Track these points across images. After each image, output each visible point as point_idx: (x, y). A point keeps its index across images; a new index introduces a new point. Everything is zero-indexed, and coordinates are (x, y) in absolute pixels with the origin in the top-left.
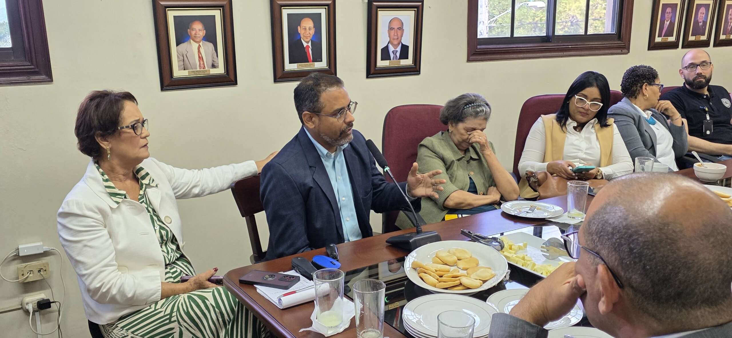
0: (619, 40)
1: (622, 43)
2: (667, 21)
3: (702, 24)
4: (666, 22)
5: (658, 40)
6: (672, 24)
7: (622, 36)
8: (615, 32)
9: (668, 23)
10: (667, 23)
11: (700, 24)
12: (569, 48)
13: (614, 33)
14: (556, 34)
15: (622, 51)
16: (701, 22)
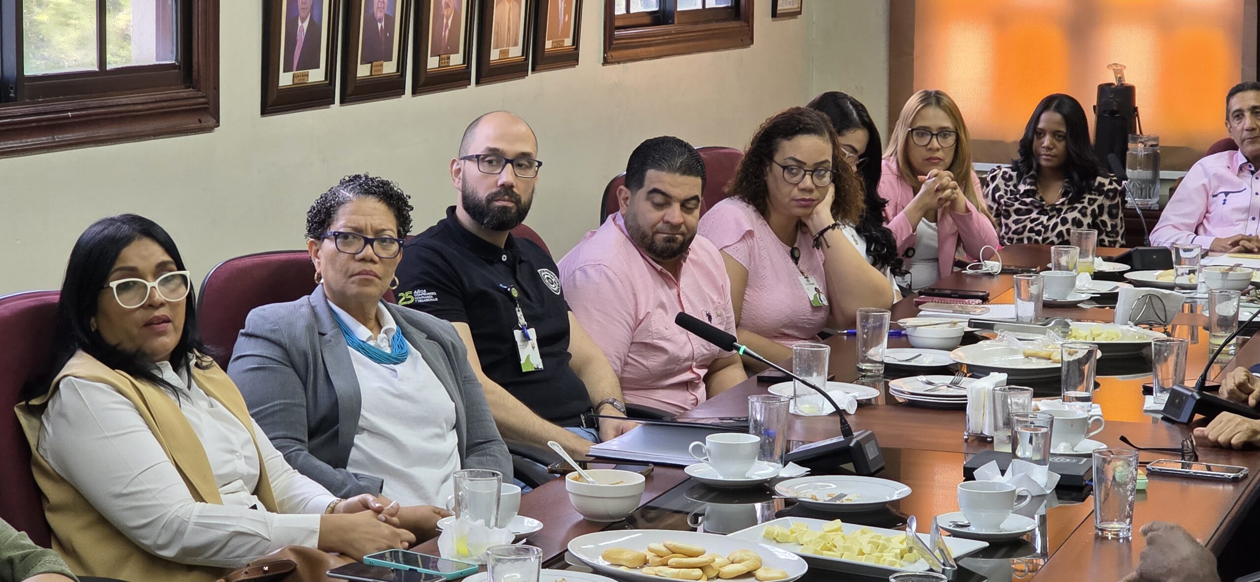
0: (188, 87)
1: (200, 94)
2: (303, 21)
3: (383, 24)
4: (300, 23)
5: (285, 79)
6: (314, 28)
7: (195, 74)
8: (176, 60)
9: (306, 25)
10: (303, 26)
11: (379, 25)
12: (68, 117)
13: (174, 62)
14: (27, 72)
15: (200, 121)
16: (380, 21)
